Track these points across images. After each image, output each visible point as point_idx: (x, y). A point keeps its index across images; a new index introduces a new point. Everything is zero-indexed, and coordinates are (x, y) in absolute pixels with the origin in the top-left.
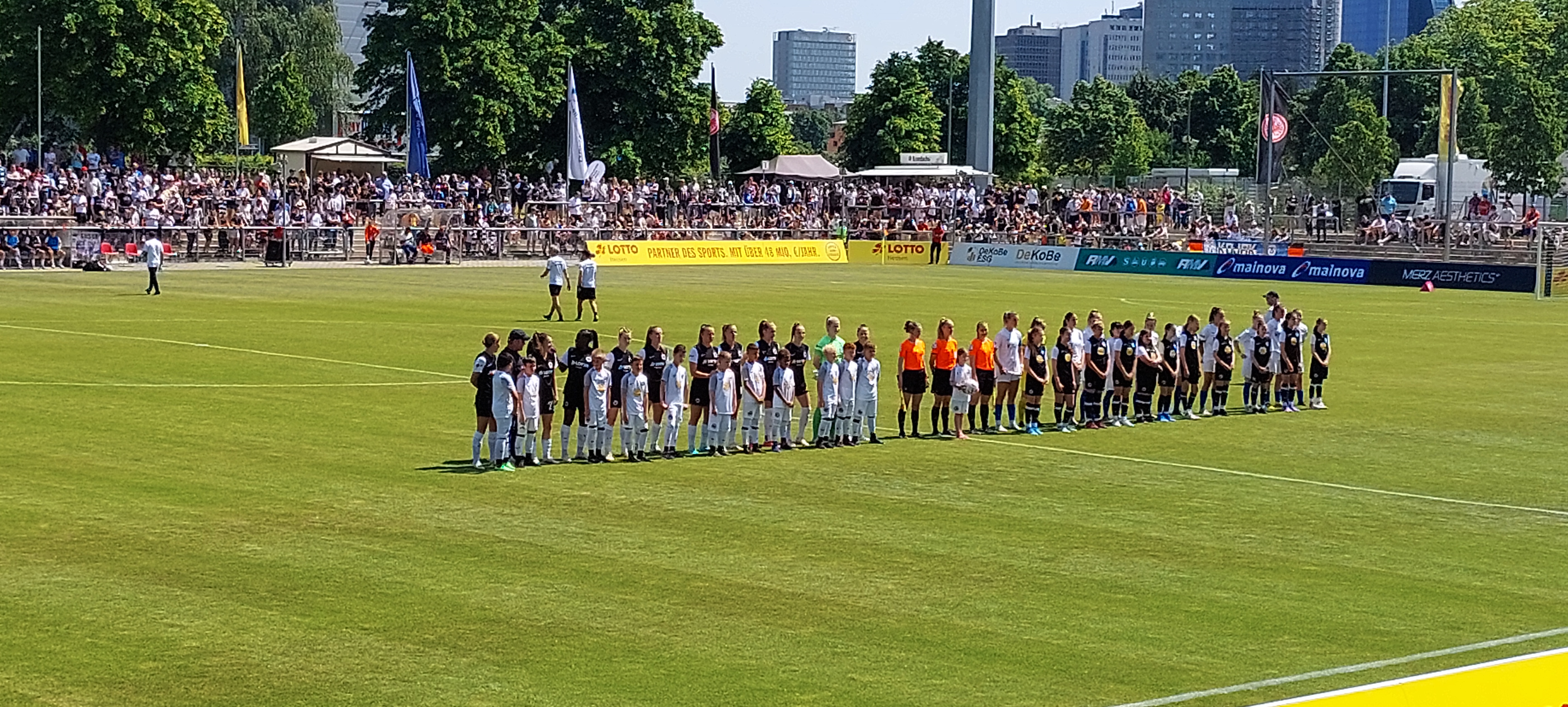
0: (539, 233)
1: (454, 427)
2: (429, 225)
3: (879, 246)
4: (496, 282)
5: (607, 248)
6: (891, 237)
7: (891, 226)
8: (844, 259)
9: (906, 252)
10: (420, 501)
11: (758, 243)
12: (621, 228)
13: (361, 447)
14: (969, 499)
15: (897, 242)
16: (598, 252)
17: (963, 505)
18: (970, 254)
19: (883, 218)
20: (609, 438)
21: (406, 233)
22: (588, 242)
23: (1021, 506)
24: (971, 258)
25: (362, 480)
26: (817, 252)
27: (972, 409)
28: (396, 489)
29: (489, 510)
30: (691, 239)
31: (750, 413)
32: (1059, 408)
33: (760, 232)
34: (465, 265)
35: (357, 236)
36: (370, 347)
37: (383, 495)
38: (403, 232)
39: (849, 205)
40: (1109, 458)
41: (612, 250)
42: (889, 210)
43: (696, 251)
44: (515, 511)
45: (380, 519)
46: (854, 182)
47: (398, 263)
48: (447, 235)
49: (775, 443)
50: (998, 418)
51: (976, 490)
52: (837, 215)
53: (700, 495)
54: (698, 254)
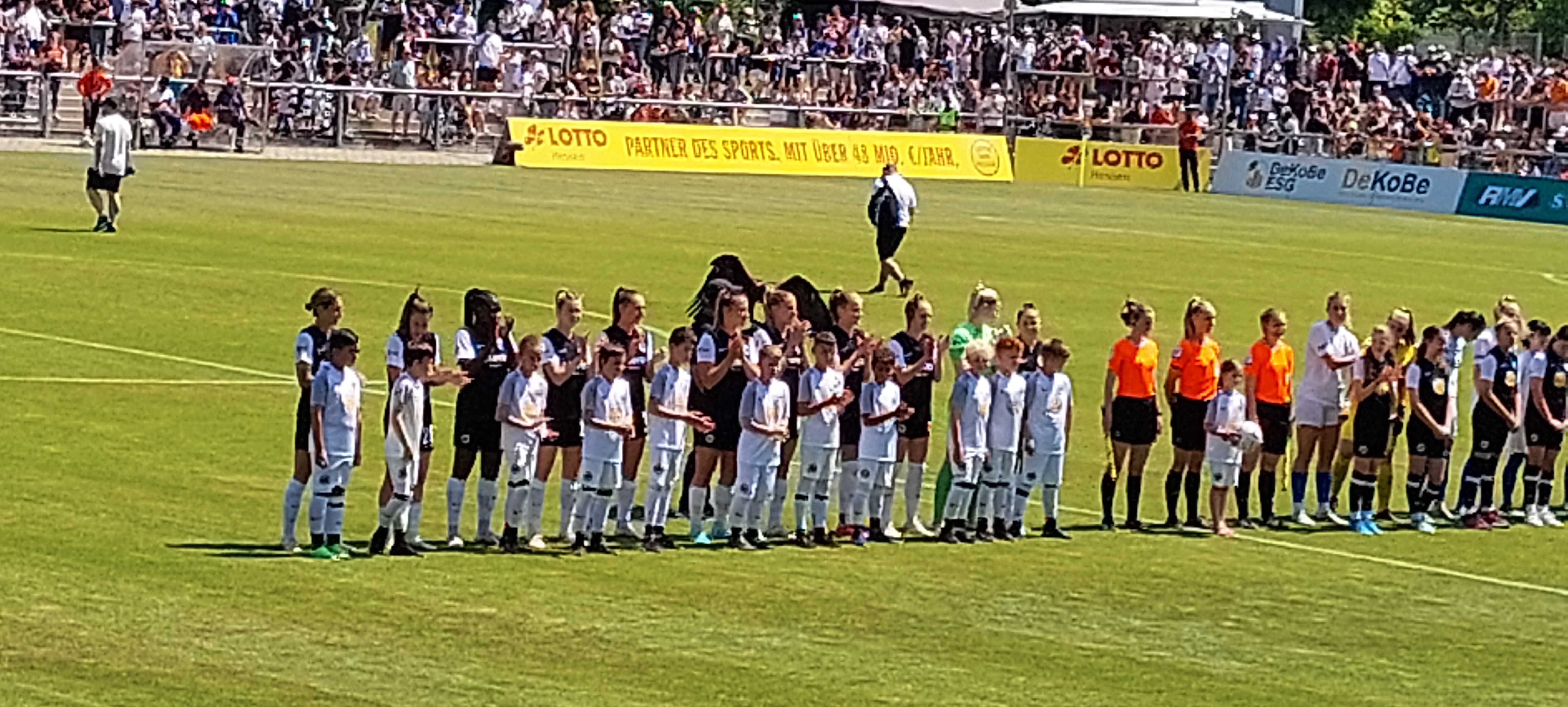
0: (418, 102)
1: (238, 471)
2: (205, 75)
3: (1075, 150)
4: (331, 190)
5: (547, 132)
6: (1100, 134)
7: (1100, 112)
8: (1005, 174)
9: (1127, 164)
10: (167, 612)
11: (839, 135)
12: (576, 97)
13: (58, 500)
14: (1232, 654)
15: (1110, 145)
16: (529, 141)
17: (1221, 665)
18: (1252, 174)
19: (1086, 96)
20: (536, 505)
21: (162, 90)
22: (512, 121)
23: (1334, 673)
24: (1254, 182)
25: (57, 565)
26: (954, 158)
27: (1245, 478)
28: (121, 586)
29: (298, 635)
30: (711, 122)
31: (813, 469)
32: (1416, 485)
33: (844, 114)
34: (273, 156)
35: (69, 92)
36: (82, 306)
37: (96, 596)
38: (155, 88)
39: (1019, 69)
40: (1510, 587)
41: (556, 138)
42: (1099, 83)
43: (719, 146)
44: (349, 638)
45: (89, 644)
46: (1032, 24)
47: (144, 146)
48: (239, 97)
49: (857, 530)
50: (1298, 495)
51: (1247, 638)
52: (995, 86)
53: (708, 625)
54: (721, 152)
